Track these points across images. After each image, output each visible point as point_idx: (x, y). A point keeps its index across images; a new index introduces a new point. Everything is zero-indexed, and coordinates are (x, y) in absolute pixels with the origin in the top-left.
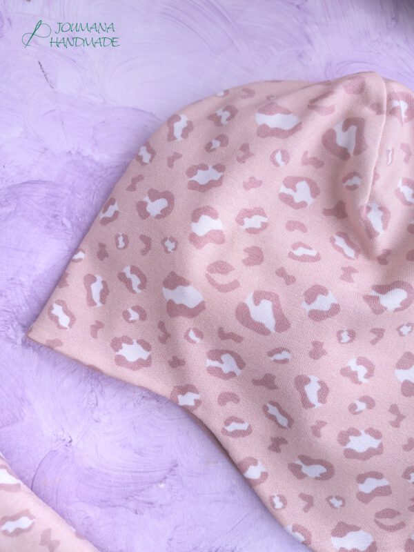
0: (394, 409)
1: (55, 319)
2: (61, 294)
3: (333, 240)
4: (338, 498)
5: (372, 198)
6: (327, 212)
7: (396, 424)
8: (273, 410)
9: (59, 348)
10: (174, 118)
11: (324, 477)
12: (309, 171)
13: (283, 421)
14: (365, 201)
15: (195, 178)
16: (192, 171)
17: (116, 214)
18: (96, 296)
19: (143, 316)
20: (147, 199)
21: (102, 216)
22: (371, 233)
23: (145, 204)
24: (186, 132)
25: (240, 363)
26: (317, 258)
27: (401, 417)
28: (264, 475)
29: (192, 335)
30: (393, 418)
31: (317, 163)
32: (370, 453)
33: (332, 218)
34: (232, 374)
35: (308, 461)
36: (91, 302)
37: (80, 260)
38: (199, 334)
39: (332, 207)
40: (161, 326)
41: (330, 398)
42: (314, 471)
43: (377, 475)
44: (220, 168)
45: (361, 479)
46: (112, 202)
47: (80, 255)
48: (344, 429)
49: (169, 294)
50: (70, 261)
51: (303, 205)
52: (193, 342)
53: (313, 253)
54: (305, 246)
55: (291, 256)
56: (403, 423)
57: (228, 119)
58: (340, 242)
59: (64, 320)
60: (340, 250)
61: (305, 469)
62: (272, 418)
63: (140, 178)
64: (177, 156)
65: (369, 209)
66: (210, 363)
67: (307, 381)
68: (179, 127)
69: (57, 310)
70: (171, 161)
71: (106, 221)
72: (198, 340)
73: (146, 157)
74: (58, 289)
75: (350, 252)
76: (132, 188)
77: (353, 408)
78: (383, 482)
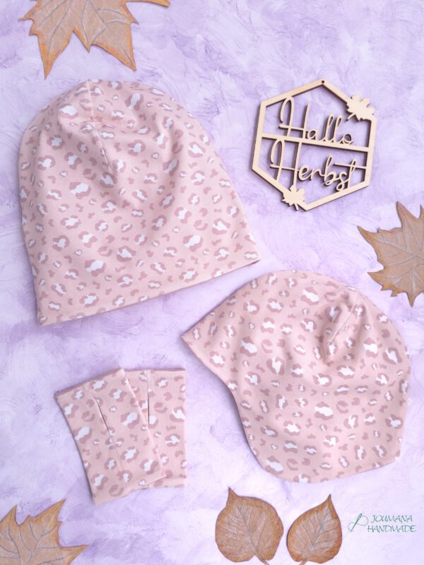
0: (309, 420)
1: (194, 334)
2: (200, 326)
3: (314, 349)
4: (276, 446)
5: (333, 340)
6: (316, 337)
7: (308, 426)
8: (263, 404)
9: (190, 346)
10: (271, 274)
11: (273, 436)
12: (316, 319)
13: (265, 410)
14: (330, 341)
15: (271, 304)
16: (270, 300)
17: (234, 303)
18: (212, 332)
19: (228, 347)
20: (249, 303)
21: (228, 301)
22: (328, 353)
23: (247, 305)
24: (274, 282)
25: (259, 381)
26: (304, 354)
27: (311, 424)
28: (250, 427)
29: (245, 363)
30: (308, 423)
31: (320, 317)
32: (294, 434)
33: (317, 340)
34: (253, 384)
35: (269, 428)
36: (209, 333)
37: (212, 315)
38: (248, 364)
39: (318, 335)
40: (235, 354)
41: (287, 407)
42: (270, 433)
43: (294, 443)
44: (282, 305)
45: (287, 442)
46: (234, 297)
47: (213, 313)
48: (287, 420)
49: (243, 344)
50: (209, 314)
51: (308, 330)
52: (245, 366)
53: (303, 351)
54: (302, 347)
55: (295, 349)
56: (311, 427)
57: (293, 286)
58: (316, 351)
59: (197, 336)
60: (315, 354)
61: (266, 431)
62: (262, 408)
63: (249, 293)
64: (266, 291)
65: (331, 344)
66: (247, 376)
67: (281, 398)
68: (272, 279)
69: (196, 331)
70: (264, 292)
71: (229, 304)
72: (247, 366)
73: (254, 286)
74: (199, 324)
75: (318, 356)
76: (244, 296)
77: (294, 414)
78: (295, 447)
